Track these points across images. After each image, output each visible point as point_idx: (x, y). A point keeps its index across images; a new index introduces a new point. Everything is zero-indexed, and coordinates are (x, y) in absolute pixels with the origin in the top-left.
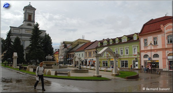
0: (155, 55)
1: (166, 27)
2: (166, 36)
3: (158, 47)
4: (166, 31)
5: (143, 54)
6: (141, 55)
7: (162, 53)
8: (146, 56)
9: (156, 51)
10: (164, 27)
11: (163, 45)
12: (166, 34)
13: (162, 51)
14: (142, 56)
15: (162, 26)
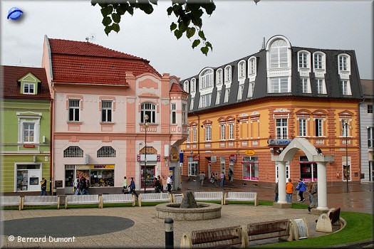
0: (103, 148)
1: (139, 80)
2: (138, 104)
3: (115, 130)
4: (139, 91)
5: (61, 145)
6: (56, 146)
7: (125, 147)
8: (72, 151)
9: (107, 138)
10: (136, 79)
11: (130, 124)
12: (138, 99)
13: (125, 142)
14: (57, 151)
15: (129, 75)
